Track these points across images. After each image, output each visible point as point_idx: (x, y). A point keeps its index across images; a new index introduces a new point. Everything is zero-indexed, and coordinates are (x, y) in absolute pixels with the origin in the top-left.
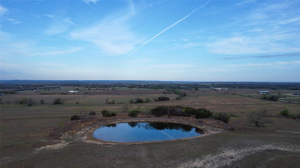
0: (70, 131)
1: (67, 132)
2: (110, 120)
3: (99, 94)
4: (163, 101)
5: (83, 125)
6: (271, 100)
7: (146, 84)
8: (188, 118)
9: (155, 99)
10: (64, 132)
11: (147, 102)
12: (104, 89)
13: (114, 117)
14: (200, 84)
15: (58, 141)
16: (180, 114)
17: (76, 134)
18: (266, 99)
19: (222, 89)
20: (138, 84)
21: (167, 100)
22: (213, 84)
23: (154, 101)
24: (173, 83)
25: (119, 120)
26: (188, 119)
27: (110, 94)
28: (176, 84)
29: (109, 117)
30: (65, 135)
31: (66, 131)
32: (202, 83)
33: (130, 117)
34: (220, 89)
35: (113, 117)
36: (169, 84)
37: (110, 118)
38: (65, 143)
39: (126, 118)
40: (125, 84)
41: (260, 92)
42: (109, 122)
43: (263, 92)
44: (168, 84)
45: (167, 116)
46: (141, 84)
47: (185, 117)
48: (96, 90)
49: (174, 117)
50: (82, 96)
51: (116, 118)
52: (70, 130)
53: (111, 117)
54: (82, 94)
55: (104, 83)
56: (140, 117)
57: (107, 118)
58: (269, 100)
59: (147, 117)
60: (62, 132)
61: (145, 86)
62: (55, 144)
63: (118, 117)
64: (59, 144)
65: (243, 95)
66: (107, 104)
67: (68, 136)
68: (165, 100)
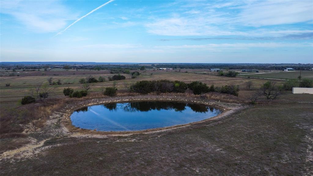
0: (34, 121)
1: (30, 123)
2: (81, 101)
3: (30, 75)
4: (119, 81)
5: (48, 110)
6: (229, 77)
7: (82, 66)
8: (183, 94)
9: (110, 78)
10: (25, 122)
11: (101, 82)
12: (34, 71)
13: (86, 97)
14: (140, 65)
15: (22, 140)
16: (171, 90)
17: (47, 125)
18: (224, 75)
19: (167, 69)
20: (72, 65)
21: (123, 79)
22: (153, 65)
23: (108, 80)
24: (111, 64)
25: (94, 102)
26: (184, 96)
27: (45, 75)
28: (115, 65)
29: (79, 97)
30: (28, 128)
31: (28, 122)
32: (141, 64)
33: (106, 96)
34: (165, 69)
35: (84, 97)
36: (108, 65)
37: (80, 99)
38: (38, 142)
39: (102, 98)
40: (56, 65)
41: (212, 70)
42: (82, 105)
43: (215, 70)
44: (106, 65)
45: (155, 93)
46: (75, 65)
47: (178, 93)
48: (24, 72)
49: (164, 94)
50: (7, 78)
51: (87, 99)
52: (35, 118)
53: (81, 97)
54: (7, 76)
55: (29, 65)
56: (121, 96)
57: (77, 99)
58: (227, 77)
59: (129, 95)
60: (21, 123)
61: (81, 68)
62: (20, 146)
63: (91, 97)
64: (28, 145)
65: (196, 73)
66: (50, 85)
67: (35, 129)
68: (121, 79)
